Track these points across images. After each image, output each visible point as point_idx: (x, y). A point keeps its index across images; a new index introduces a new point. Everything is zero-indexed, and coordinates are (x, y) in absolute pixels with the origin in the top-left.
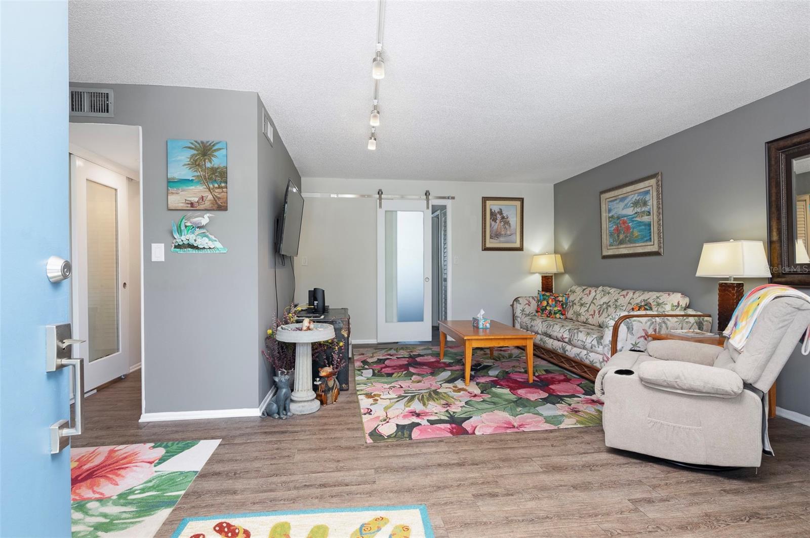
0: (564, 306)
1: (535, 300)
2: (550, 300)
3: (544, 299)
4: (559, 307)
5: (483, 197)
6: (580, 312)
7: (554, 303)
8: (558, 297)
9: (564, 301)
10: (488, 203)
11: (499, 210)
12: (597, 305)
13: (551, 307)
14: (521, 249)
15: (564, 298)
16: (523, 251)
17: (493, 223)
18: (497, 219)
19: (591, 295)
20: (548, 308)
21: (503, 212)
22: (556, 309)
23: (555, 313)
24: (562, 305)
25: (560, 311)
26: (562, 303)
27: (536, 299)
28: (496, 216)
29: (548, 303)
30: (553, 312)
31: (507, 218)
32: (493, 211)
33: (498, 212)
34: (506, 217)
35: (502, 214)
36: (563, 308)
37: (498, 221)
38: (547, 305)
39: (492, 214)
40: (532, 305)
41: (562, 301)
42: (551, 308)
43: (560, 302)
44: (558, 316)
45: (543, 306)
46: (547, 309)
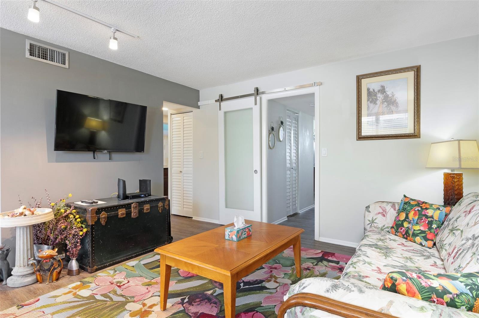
0: (434, 226)
1: (395, 209)
2: (412, 213)
3: (404, 210)
4: (423, 226)
5: (357, 76)
6: (445, 243)
7: (417, 217)
8: (427, 209)
9: (436, 218)
10: (364, 82)
11: (379, 88)
12: (463, 237)
13: (410, 223)
14: (415, 135)
15: (438, 212)
16: (420, 137)
17: (372, 105)
18: (377, 99)
19: (470, 215)
20: (406, 225)
21: (386, 90)
22: (417, 228)
23: (415, 235)
24: (430, 223)
25: (423, 232)
26: (430, 219)
27: (397, 208)
28: (376, 95)
29: (407, 217)
30: (411, 233)
31: (393, 96)
32: (371, 90)
33: (379, 91)
34: (390, 96)
35: (385, 92)
36: (430, 228)
37: (378, 102)
38: (405, 220)
39: (369, 93)
40: (388, 216)
41: (432, 217)
42: (410, 226)
43: (427, 217)
44: (418, 239)
45: (399, 220)
46: (403, 226)
